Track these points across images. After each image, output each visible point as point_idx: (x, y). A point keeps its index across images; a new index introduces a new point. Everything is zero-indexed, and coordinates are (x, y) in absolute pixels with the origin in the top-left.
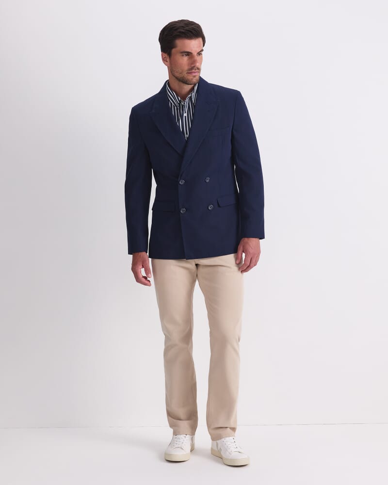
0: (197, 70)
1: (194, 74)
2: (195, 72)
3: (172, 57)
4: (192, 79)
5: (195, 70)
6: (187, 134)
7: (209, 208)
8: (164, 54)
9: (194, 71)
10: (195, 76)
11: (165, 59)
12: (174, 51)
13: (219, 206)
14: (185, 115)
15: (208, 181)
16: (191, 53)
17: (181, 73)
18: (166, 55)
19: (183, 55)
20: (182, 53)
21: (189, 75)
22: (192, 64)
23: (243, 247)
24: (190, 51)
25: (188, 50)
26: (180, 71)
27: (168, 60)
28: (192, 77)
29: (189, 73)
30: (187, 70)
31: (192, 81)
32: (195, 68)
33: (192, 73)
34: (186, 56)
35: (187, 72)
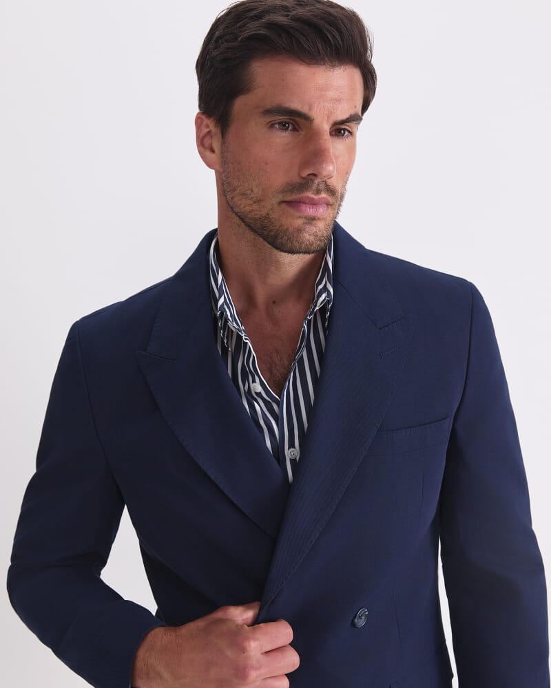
0: (323, 195)
1: (310, 211)
2: (314, 204)
3: (232, 129)
4: (299, 230)
5: (318, 192)
6: (292, 445)
8: (207, 121)
9: (310, 194)
10: (311, 220)
11: (207, 142)
12: (240, 103)
16: (307, 119)
17: (259, 201)
18: (210, 123)
19: (272, 126)
20: (268, 112)
21: (291, 211)
22: (305, 164)
24: (305, 110)
25: (295, 105)
26: (257, 192)
27: (216, 145)
28: (299, 222)
29: (289, 203)
30: (283, 191)
31: (298, 239)
32: (318, 185)
33: (304, 203)
34: (284, 128)
35: (280, 198)
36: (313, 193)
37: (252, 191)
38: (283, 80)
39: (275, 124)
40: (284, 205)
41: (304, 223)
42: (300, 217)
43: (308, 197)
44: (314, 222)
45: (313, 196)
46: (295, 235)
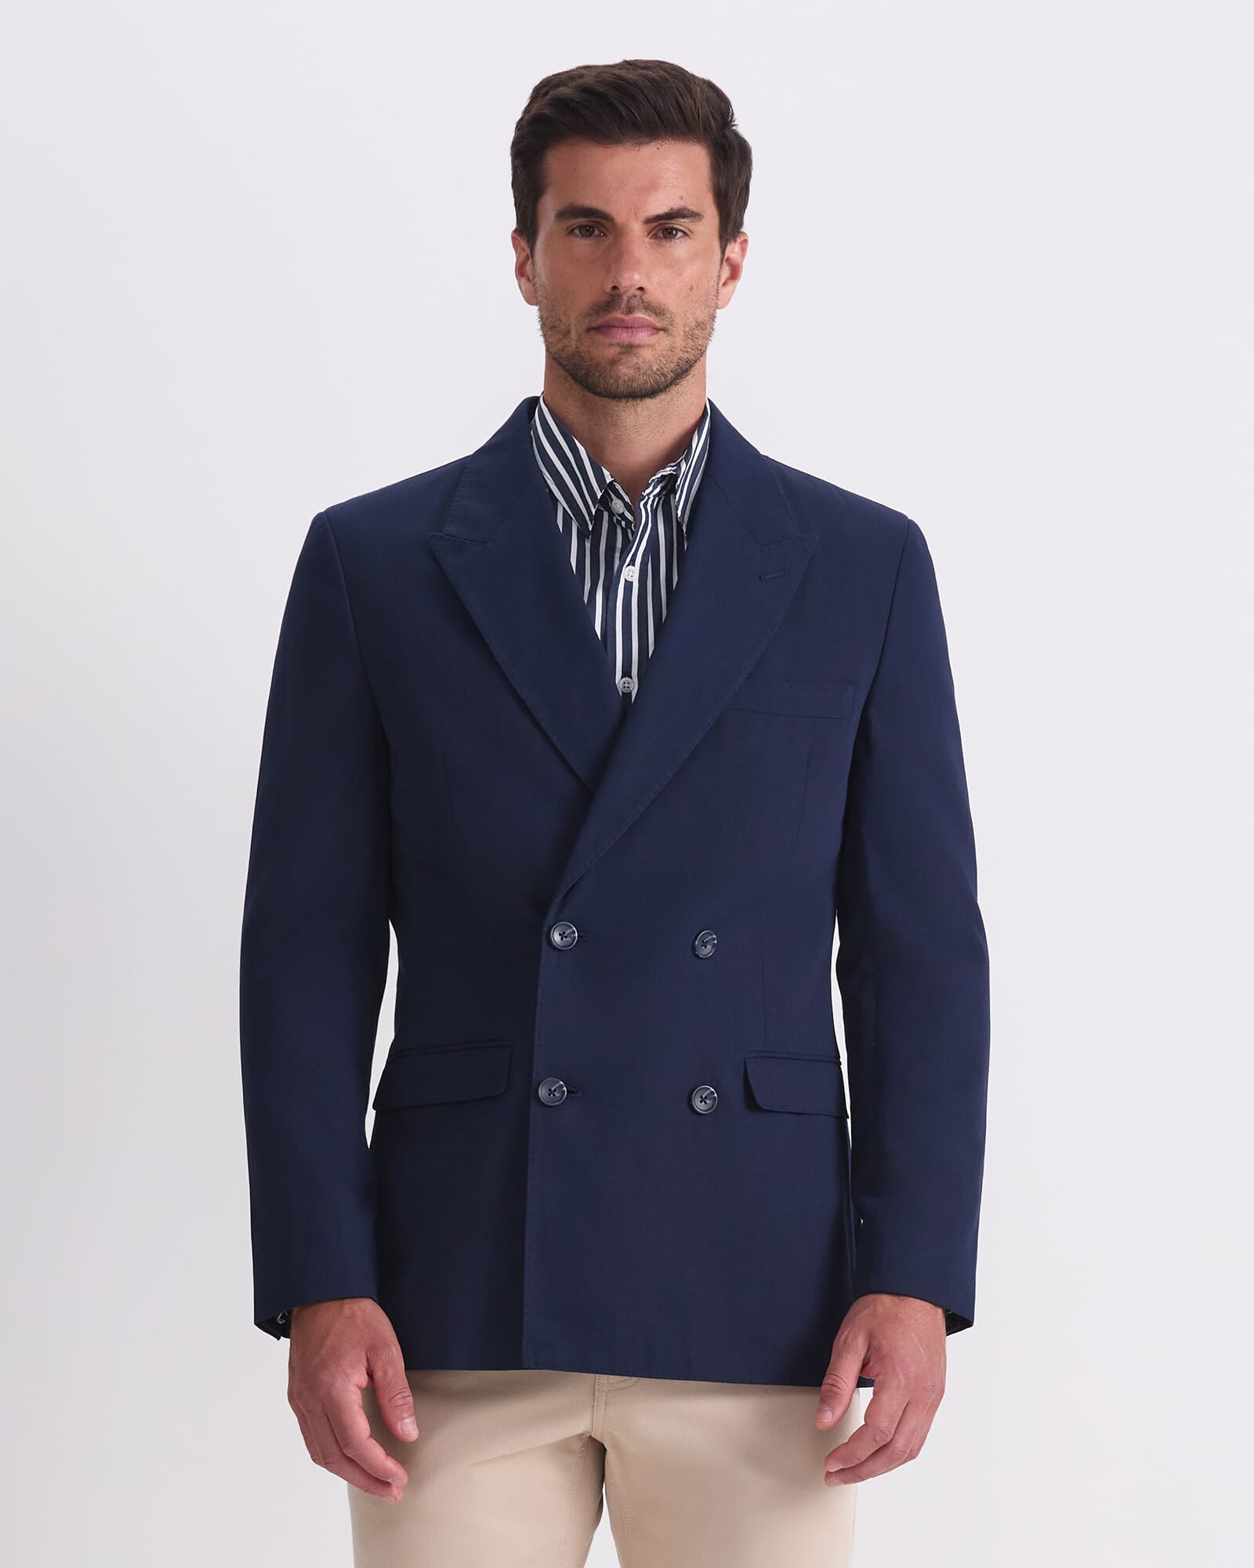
0: (640, 315)
1: (624, 337)
2: (628, 327)
4: (614, 362)
5: (628, 311)
7: (700, 1106)
9: (618, 315)
10: (626, 348)
13: (751, 1101)
14: (630, 573)
15: (707, 951)
16: (608, 218)
17: (568, 333)
19: (571, 232)
20: (561, 215)
21: (600, 338)
23: (871, 1338)
24: (602, 206)
26: (565, 321)
28: (613, 352)
29: (598, 329)
30: (588, 315)
31: (612, 373)
32: (628, 301)
33: (614, 327)
34: (588, 234)
35: (586, 324)
36: (623, 313)
37: (561, 321)
38: (575, 170)
39: (574, 229)
40: (592, 333)
41: (619, 354)
42: (611, 345)
43: (617, 319)
44: (635, 351)
45: (623, 316)
46: (608, 369)
